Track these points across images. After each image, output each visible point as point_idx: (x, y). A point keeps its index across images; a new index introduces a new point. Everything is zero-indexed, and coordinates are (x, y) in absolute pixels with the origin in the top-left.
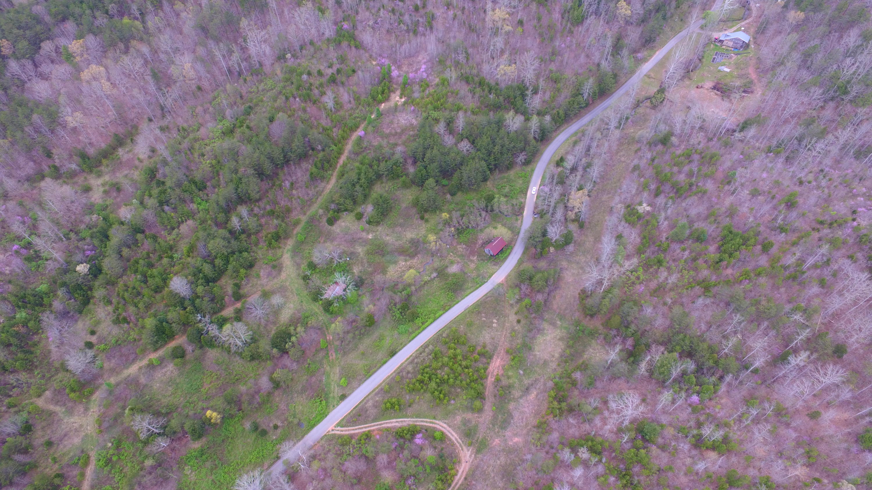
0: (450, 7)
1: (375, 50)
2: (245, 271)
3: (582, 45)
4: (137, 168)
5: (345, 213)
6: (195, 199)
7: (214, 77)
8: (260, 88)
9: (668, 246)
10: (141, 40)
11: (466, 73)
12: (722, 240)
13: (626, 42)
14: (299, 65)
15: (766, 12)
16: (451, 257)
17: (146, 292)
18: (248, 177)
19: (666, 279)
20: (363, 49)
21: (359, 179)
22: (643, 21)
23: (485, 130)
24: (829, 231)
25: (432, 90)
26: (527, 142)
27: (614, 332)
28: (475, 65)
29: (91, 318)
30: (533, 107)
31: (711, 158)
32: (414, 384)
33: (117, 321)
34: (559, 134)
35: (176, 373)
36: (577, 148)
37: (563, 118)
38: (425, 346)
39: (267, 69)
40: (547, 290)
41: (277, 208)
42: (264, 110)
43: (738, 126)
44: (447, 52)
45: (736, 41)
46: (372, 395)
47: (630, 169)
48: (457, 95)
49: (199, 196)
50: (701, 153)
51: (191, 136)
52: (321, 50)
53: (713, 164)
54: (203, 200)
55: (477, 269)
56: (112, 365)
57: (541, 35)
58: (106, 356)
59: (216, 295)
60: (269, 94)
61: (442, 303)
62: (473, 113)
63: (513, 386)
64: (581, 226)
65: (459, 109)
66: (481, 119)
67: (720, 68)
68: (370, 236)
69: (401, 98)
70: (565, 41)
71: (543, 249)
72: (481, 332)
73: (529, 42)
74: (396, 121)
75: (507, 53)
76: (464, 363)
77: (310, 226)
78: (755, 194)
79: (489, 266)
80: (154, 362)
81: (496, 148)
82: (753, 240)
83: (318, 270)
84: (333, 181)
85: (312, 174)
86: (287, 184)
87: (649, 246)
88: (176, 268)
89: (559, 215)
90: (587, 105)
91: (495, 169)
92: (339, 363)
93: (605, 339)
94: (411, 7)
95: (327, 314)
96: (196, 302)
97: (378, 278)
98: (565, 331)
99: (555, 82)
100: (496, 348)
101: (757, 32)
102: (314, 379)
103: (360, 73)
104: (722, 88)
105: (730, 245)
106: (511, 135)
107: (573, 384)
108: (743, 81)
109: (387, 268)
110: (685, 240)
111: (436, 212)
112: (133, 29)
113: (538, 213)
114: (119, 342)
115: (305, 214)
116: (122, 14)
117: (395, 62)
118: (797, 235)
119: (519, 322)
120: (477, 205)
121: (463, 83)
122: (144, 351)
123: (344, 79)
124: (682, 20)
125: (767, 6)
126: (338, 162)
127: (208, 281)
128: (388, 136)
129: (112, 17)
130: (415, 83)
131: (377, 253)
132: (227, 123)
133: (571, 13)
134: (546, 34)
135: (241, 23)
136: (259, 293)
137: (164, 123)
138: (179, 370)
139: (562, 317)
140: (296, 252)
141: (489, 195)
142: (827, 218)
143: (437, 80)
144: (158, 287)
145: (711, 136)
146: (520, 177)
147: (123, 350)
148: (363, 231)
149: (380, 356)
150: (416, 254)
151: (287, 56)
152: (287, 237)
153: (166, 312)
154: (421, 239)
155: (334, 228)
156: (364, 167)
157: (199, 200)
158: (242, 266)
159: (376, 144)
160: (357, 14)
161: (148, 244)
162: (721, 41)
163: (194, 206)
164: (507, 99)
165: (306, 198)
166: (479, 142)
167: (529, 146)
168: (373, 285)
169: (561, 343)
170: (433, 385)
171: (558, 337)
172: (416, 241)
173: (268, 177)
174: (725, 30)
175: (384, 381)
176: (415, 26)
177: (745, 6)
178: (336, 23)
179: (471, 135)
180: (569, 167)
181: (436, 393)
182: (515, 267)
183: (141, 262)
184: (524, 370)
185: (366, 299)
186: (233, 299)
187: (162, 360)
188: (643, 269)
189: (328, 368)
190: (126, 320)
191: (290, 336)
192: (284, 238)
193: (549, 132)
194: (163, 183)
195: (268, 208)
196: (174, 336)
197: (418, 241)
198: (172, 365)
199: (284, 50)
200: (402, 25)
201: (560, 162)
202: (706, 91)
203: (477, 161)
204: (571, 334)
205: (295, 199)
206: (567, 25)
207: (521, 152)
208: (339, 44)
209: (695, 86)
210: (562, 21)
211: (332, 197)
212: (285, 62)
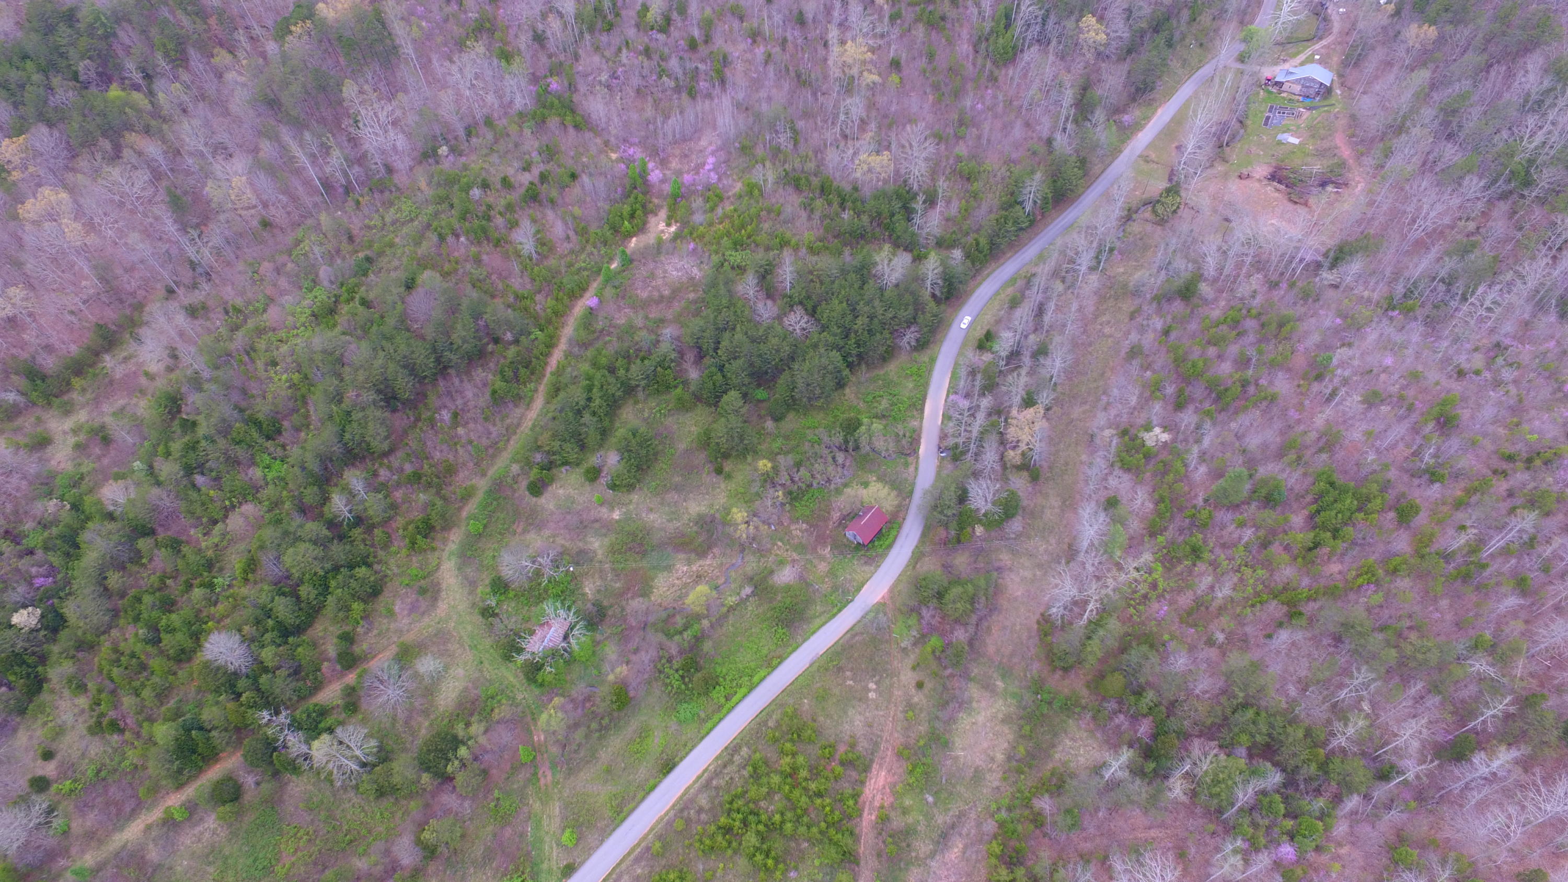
0: (759, 39)
1: (614, 132)
2: (362, 606)
3: (1015, 103)
4: (143, 392)
5: (563, 469)
6: (258, 459)
7: (294, 199)
8: (388, 219)
9: (1210, 517)
10: (147, 131)
11: (794, 170)
12: (1315, 501)
13: (1100, 92)
14: (465, 168)
15: (1361, 25)
16: (780, 550)
17: (156, 663)
18: (363, 409)
19: (1212, 588)
20: (590, 130)
21: (589, 399)
22: (1129, 52)
23: (836, 286)
24: (1526, 476)
25: (729, 208)
26: (919, 307)
27: (1112, 705)
28: (810, 153)
29: (45, 724)
30: (928, 234)
31: (1281, 325)
32: (712, 837)
33: (97, 729)
34: (980, 284)
35: (223, 833)
36: (1018, 313)
37: (986, 251)
38: (733, 749)
39: (401, 179)
40: (974, 619)
41: (426, 467)
42: (396, 263)
43: (1326, 255)
44: (756, 129)
45: (1306, 82)
46: (628, 862)
47: (1123, 354)
48: (779, 214)
49: (265, 450)
50: (1260, 314)
51: (251, 324)
52: (508, 135)
53: (1286, 338)
54: (275, 458)
55: (832, 573)
56: (89, 824)
57: (936, 87)
58: (76, 807)
59: (303, 662)
60: (405, 230)
61: (765, 651)
62: (812, 250)
63: (915, 831)
64: (1035, 477)
65: (784, 244)
66: (826, 263)
67: (1280, 137)
68: (616, 515)
69: (669, 225)
70: (982, 97)
71: (961, 529)
72: (846, 713)
73: (914, 103)
74: (659, 272)
75: (873, 126)
76: (813, 786)
77: (495, 500)
78: (1372, 401)
79: (854, 567)
80: (176, 816)
81: (859, 321)
82: (1379, 501)
83: (511, 594)
84: (539, 402)
85: (494, 392)
86: (446, 415)
87: (1172, 517)
88: (221, 608)
89: (990, 456)
90: (1032, 223)
91: (859, 364)
92: (560, 792)
93: (1094, 718)
94: (682, 42)
95: (533, 687)
96: (261, 681)
97: (636, 604)
98: (1014, 701)
99: (968, 179)
100: (876, 744)
101: (1345, 64)
102: (508, 832)
103: (585, 179)
104: (1288, 178)
105: (1333, 513)
106: (887, 294)
107: (1034, 821)
108: (1328, 162)
109: (653, 580)
110: (1243, 503)
111: (745, 458)
112: (127, 110)
113: (947, 449)
114: (103, 774)
115: (484, 475)
116: (106, 79)
117: (654, 152)
118: (1462, 485)
119: (920, 685)
120: (826, 439)
121: (790, 190)
122: (155, 791)
123: (554, 193)
124: (1201, 45)
125: (1361, 14)
126: (546, 364)
127: (286, 632)
128: (646, 304)
129: (86, 86)
130: (694, 192)
131: (630, 549)
132: (321, 295)
133: (992, 40)
134: (946, 85)
135: (344, 89)
136: (394, 650)
137: (196, 297)
138: (230, 825)
139: (1006, 673)
140: (467, 555)
141: (850, 420)
142: (1520, 448)
143: (738, 187)
144: (183, 651)
145: (1274, 278)
146: (907, 377)
147: (112, 790)
148: (601, 505)
149: (642, 772)
150: (710, 548)
151: (440, 151)
152: (447, 527)
153: (200, 705)
154: (717, 515)
155: (542, 500)
156: (598, 375)
157: (267, 459)
158: (355, 596)
159: (621, 321)
160: (577, 60)
161: (162, 559)
162: (1279, 84)
163: (257, 473)
164: (877, 218)
165: (485, 442)
166: (825, 312)
167: (923, 313)
168: (624, 619)
169: (1006, 729)
170: (751, 839)
171: (1000, 716)
172: (708, 519)
173: (406, 403)
174: (1284, 61)
175: (652, 829)
176: (692, 78)
177: (1319, 12)
178: (535, 79)
179: (809, 297)
180: (1004, 354)
181: (759, 857)
182: (907, 566)
183: (147, 599)
184: (936, 794)
185: (611, 651)
186: (339, 667)
187: (191, 808)
188: (1164, 566)
189: (537, 806)
190: (116, 727)
191: (456, 742)
192: (444, 529)
193: (961, 282)
194: (194, 424)
195: (409, 468)
196: (217, 754)
197: (713, 519)
198: (213, 816)
199: (435, 137)
200: (665, 78)
201: (985, 342)
202: (1257, 185)
203: (822, 350)
204: (1025, 708)
205: (462, 446)
206: (984, 66)
207: (909, 327)
208: (542, 122)
209: (1237, 174)
210: (975, 58)
211: (536, 440)
212: (437, 163)
